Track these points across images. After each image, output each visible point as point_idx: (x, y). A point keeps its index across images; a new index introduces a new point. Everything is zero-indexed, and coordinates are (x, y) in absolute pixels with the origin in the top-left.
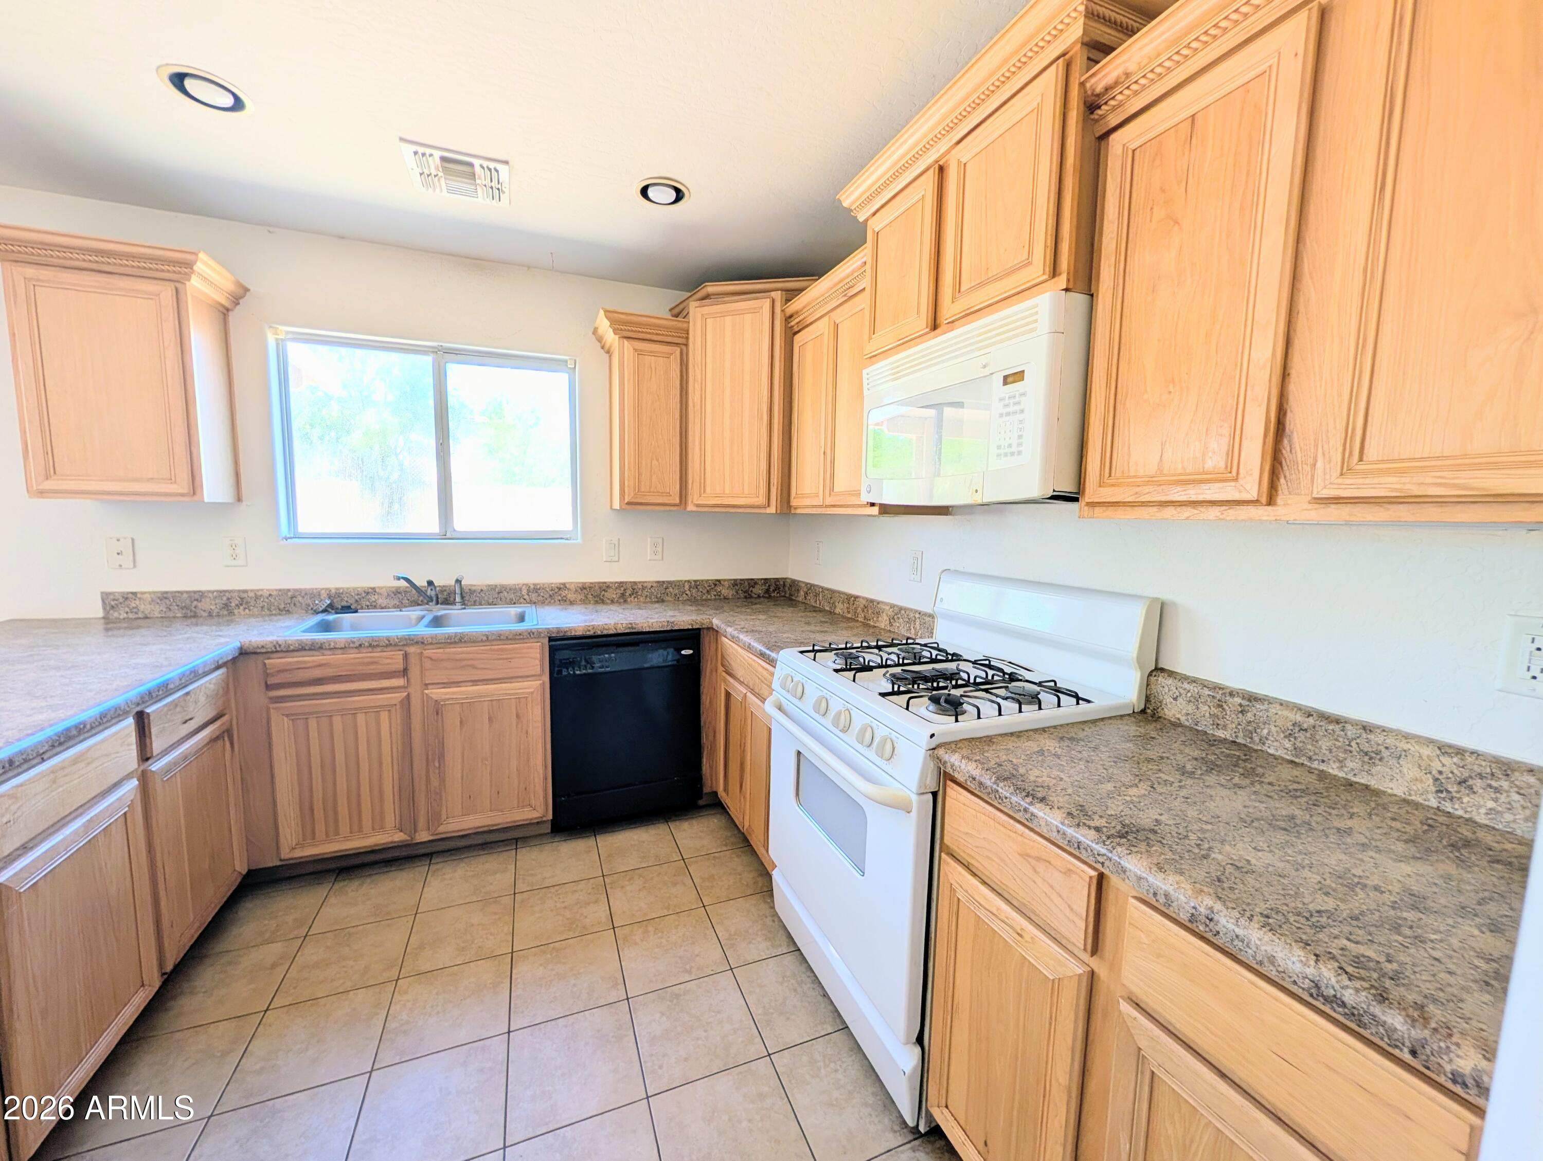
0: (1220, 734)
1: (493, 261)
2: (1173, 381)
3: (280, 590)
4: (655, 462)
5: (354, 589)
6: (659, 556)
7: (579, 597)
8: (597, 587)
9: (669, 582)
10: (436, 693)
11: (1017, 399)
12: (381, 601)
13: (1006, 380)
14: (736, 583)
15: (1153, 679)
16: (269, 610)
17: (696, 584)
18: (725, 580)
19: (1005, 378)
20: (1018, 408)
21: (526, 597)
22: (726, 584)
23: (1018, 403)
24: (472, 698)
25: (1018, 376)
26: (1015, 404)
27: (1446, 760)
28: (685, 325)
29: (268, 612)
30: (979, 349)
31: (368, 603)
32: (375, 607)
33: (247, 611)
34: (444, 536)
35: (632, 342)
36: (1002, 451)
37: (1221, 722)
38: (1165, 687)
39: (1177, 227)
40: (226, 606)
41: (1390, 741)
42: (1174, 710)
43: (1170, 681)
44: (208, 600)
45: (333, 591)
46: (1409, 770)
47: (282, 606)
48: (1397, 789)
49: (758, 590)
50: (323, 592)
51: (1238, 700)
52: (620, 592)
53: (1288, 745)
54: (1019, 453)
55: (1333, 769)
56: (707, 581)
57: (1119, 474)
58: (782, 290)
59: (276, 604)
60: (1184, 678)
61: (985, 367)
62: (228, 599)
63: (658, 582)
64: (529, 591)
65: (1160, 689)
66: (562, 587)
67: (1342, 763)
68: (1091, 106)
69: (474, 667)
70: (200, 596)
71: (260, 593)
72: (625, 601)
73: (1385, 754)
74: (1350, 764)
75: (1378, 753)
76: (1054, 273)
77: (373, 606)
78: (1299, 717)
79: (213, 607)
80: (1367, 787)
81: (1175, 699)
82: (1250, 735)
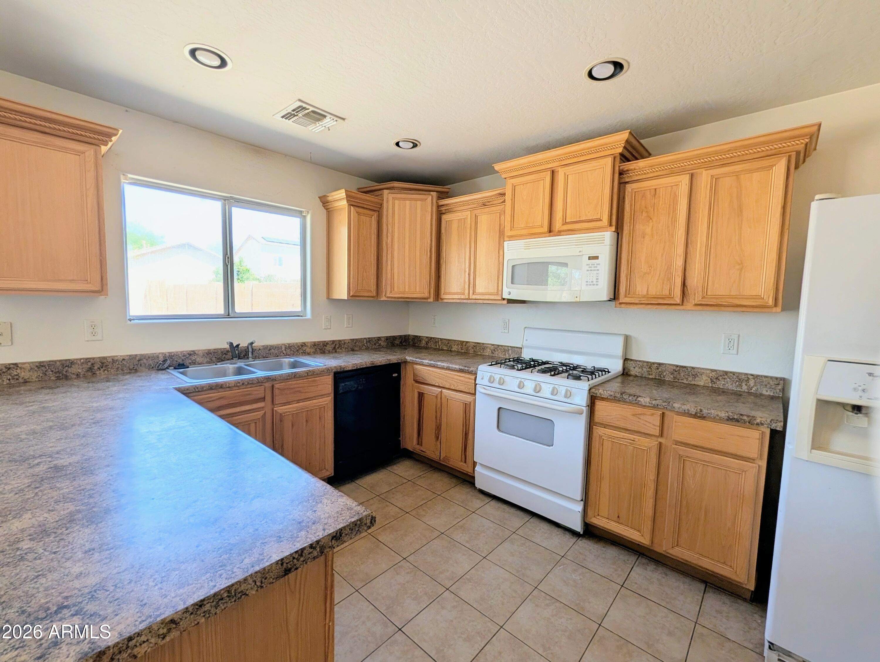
0: (650, 377)
1: (267, 150)
2: (651, 266)
3: (130, 356)
4: (365, 274)
5: (181, 352)
6: (350, 326)
7: (312, 350)
8: (322, 344)
9: (356, 339)
10: (280, 409)
11: (595, 265)
12: (199, 360)
13: (590, 258)
14: (387, 338)
15: (626, 362)
16: (122, 370)
17: (369, 340)
18: (382, 337)
19: (589, 257)
20: (595, 269)
21: (284, 352)
22: (383, 339)
23: (596, 267)
24: (299, 410)
25: (597, 258)
26: (594, 267)
27: (713, 373)
28: (381, 202)
29: (121, 372)
30: (576, 245)
31: (190, 361)
32: (194, 364)
33: (106, 371)
34: (228, 316)
35: (357, 209)
36: (588, 283)
37: (651, 373)
38: (630, 365)
39: (651, 221)
40: (90, 369)
41: (699, 371)
42: (634, 371)
43: (632, 362)
44: (77, 366)
45: (167, 354)
46: (704, 378)
47: (131, 367)
48: (702, 383)
49: (397, 342)
50: (160, 355)
51: (656, 365)
52: (333, 346)
53: (672, 376)
54: (597, 285)
55: (685, 381)
56: (374, 338)
57: (632, 293)
58: (437, 192)
59: (128, 365)
60: (636, 361)
61: (580, 252)
62: (92, 364)
63: (351, 340)
64: (286, 348)
65: (628, 365)
66: (304, 345)
67: (687, 379)
68: (621, 173)
69: (300, 392)
70: (71, 363)
71: (116, 358)
72: (336, 352)
73: (698, 374)
74: (689, 379)
75: (696, 374)
76: (611, 225)
77: (194, 363)
78: (675, 368)
79: (80, 371)
80: (695, 384)
81: (634, 368)
82: (660, 375)
